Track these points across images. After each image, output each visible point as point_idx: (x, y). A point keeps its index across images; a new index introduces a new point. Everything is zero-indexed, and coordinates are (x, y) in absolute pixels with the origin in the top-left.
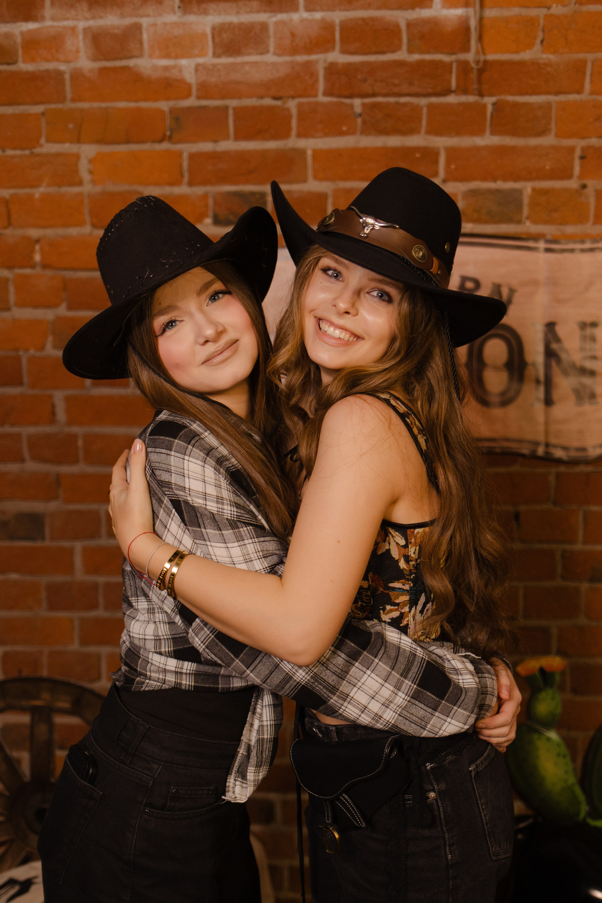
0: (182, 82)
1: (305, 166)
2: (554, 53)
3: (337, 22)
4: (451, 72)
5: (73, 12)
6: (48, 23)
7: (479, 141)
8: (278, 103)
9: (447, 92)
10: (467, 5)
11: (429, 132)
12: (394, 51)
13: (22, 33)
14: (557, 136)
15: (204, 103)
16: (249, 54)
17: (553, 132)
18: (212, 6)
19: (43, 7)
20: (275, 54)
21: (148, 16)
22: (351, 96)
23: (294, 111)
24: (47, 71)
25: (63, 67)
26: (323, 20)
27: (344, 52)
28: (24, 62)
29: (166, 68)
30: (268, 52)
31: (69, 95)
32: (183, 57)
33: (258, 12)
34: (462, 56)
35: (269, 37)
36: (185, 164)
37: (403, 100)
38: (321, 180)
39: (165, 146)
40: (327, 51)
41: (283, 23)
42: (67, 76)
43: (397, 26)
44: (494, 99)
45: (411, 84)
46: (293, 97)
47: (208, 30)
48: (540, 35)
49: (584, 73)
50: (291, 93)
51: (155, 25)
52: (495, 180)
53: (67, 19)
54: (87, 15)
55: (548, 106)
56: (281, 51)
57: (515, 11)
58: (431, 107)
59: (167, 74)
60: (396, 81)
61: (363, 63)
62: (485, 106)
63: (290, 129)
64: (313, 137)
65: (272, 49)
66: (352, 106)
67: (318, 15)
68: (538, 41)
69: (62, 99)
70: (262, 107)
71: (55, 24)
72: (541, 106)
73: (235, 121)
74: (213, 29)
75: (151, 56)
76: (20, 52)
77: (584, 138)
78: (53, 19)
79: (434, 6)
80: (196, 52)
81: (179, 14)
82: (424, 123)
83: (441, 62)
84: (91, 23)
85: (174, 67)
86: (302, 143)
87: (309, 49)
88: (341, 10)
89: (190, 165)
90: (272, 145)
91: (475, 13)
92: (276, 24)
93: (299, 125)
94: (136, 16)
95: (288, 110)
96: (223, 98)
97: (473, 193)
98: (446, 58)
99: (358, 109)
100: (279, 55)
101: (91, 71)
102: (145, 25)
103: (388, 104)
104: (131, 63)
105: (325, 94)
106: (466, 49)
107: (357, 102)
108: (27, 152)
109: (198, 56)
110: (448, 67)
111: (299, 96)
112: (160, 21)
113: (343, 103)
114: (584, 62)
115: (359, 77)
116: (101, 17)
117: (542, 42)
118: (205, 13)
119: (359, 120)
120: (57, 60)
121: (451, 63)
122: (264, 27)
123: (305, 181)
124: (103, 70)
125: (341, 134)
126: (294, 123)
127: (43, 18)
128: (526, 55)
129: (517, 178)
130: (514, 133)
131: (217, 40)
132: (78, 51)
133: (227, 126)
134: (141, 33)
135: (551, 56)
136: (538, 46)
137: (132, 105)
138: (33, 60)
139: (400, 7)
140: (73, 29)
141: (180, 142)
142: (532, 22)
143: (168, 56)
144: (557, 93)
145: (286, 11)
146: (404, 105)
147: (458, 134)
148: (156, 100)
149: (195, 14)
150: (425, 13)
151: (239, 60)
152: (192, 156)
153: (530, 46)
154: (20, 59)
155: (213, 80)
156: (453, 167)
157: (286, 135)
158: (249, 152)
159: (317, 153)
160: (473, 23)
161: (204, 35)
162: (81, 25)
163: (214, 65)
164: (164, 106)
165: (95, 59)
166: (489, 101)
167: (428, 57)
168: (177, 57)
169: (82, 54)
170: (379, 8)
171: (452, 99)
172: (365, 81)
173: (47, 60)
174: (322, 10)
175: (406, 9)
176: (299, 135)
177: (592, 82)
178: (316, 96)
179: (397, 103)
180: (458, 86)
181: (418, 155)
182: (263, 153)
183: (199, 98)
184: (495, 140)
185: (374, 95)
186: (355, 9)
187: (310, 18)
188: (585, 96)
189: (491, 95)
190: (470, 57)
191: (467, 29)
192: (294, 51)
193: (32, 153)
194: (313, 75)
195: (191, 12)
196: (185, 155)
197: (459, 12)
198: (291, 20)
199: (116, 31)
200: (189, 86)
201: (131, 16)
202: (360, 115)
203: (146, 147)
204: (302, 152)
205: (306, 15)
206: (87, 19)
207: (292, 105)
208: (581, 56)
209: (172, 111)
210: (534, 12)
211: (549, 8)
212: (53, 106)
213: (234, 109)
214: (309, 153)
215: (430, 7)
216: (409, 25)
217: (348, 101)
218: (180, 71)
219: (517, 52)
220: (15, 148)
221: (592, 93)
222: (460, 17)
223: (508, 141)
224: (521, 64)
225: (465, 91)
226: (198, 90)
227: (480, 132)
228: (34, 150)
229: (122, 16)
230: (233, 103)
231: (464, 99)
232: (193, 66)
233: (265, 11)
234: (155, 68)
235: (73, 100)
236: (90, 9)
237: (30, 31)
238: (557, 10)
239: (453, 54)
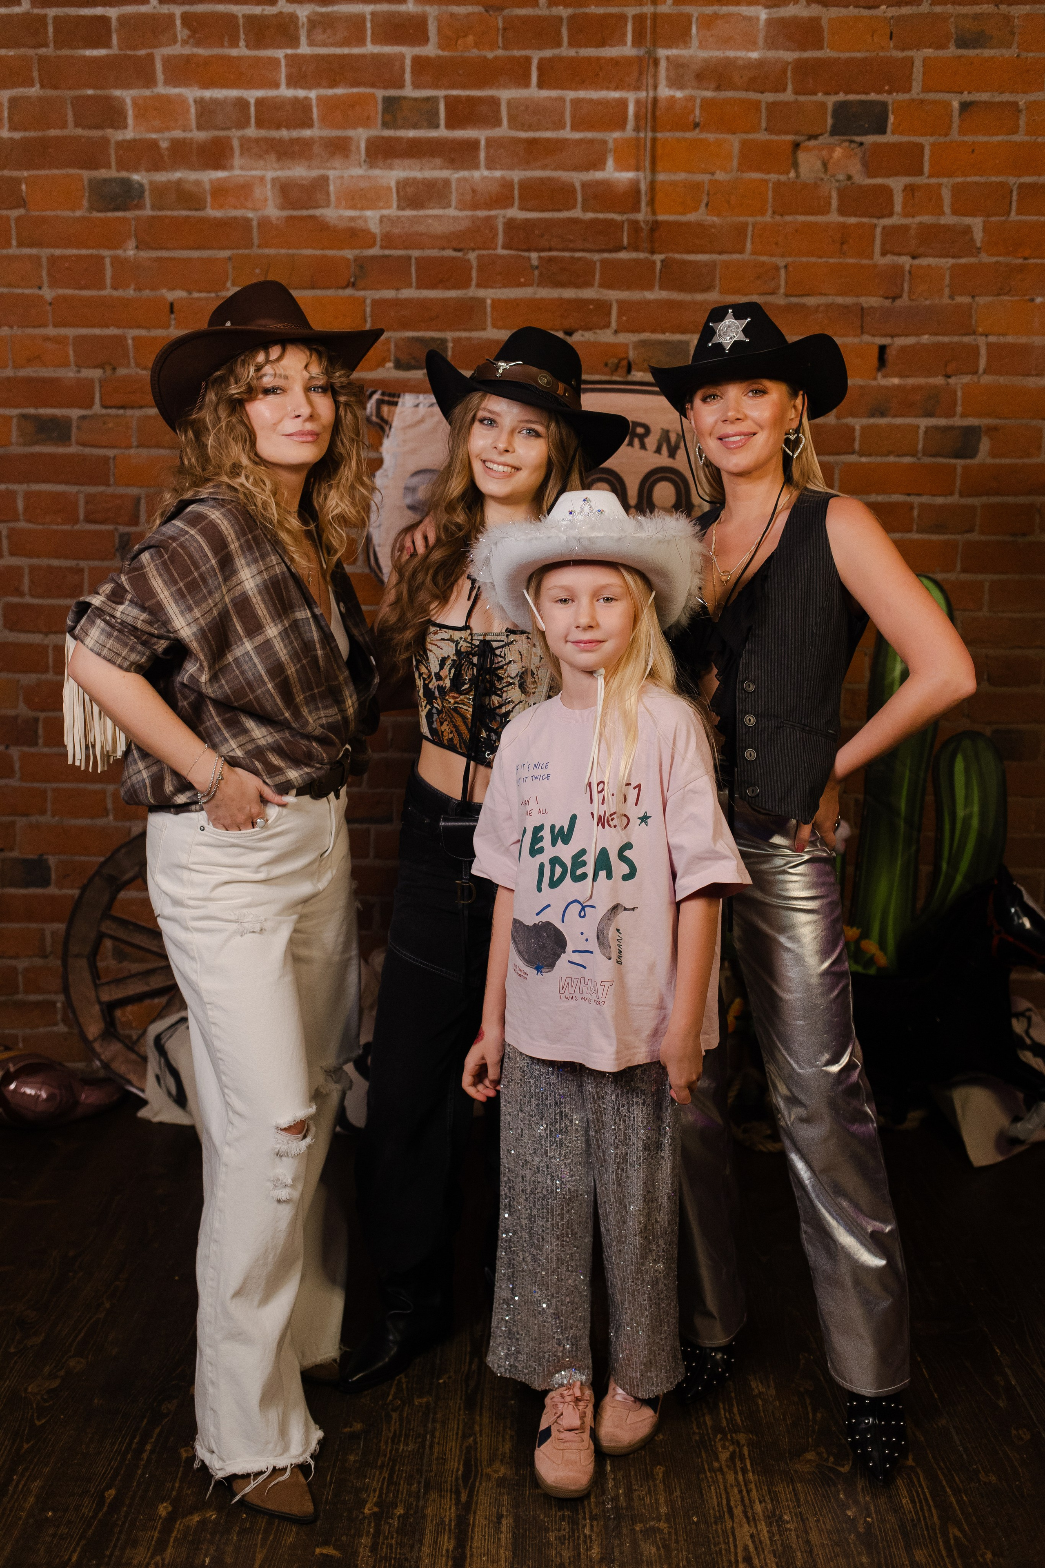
0: (367, 232)
1: (485, 314)
2: (718, 215)
3: (516, 180)
4: (622, 231)
5: (262, 163)
6: (237, 172)
7: (649, 295)
8: (459, 254)
9: (619, 248)
10: (637, 169)
11: (601, 286)
12: (568, 209)
13: (211, 181)
14: (721, 292)
15: (387, 252)
16: (432, 208)
17: (717, 288)
18: (397, 162)
19: (232, 156)
20: (456, 208)
21: (335, 169)
22: (529, 250)
23: (474, 263)
24: (235, 218)
25: (250, 215)
26: (503, 178)
27: (522, 208)
28: (213, 208)
29: (352, 219)
30: (450, 206)
31: (256, 241)
32: (368, 209)
33: (441, 169)
34: (633, 216)
35: (451, 193)
36: (368, 309)
37: (578, 255)
38: (499, 328)
39: (349, 292)
40: (506, 207)
41: (465, 180)
42: (255, 223)
43: (572, 186)
44: (662, 256)
45: (585, 240)
46: (473, 250)
47: (393, 184)
48: (705, 199)
49: (746, 236)
50: (472, 245)
51: (342, 177)
52: (664, 333)
53: (256, 169)
54: (276, 165)
55: (714, 263)
56: (462, 206)
57: (682, 176)
58: (604, 262)
59: (353, 224)
60: (572, 238)
61: (540, 220)
62: (654, 263)
63: (471, 280)
64: (492, 287)
65: (454, 203)
66: (529, 259)
67: (498, 174)
68: (703, 205)
69: (250, 245)
70: (443, 258)
71: (244, 173)
72: (706, 264)
73: (416, 271)
74: (398, 183)
75: (337, 207)
76: (209, 199)
77: (746, 295)
78: (242, 168)
79: (607, 169)
80: (381, 204)
81: (364, 167)
82: (597, 277)
83: (613, 220)
84: (279, 173)
85: (360, 217)
86: (482, 293)
87: (489, 206)
88: (519, 169)
89: (372, 310)
90: (453, 294)
91: (645, 178)
92: (459, 180)
93: (478, 277)
94: (324, 168)
95: (468, 261)
96: (406, 248)
97: (643, 343)
98: (617, 217)
99: (535, 262)
100: (460, 210)
101: (278, 219)
102: (331, 178)
103: (564, 258)
104: (318, 212)
105: (504, 247)
106: (636, 209)
107: (534, 255)
108: (213, 295)
109: (382, 208)
110: (619, 226)
111: (479, 249)
112: (347, 173)
113: (521, 256)
114: (746, 225)
115: (536, 232)
116: (289, 168)
117: (707, 205)
118: (391, 168)
119: (536, 272)
120: (246, 208)
121: (623, 222)
122: (447, 182)
123: (484, 329)
124: (290, 218)
125: (519, 285)
126: (474, 274)
127: (232, 167)
128: (692, 217)
129: (683, 332)
130: (680, 289)
131: (402, 193)
132: (266, 200)
133: (410, 273)
134: (328, 185)
135: (715, 219)
136: (703, 209)
137: (318, 252)
138: (221, 207)
139: (576, 169)
140: (262, 179)
141: (364, 289)
142: (698, 186)
143: (353, 207)
144: (720, 253)
145: (468, 169)
146: (579, 259)
147: (629, 288)
148: (341, 249)
149: (381, 168)
150: (599, 175)
151: (422, 213)
152: (375, 303)
153: (696, 209)
154: (209, 205)
155: (397, 231)
156: (624, 318)
157: (466, 285)
158: (432, 300)
159: (496, 303)
160: (643, 187)
161: (389, 188)
162: (270, 175)
163: (398, 217)
164: (349, 254)
165: (282, 208)
166: (658, 258)
167: (601, 216)
168: (362, 209)
169: (270, 203)
170: (556, 169)
171: (623, 255)
172: (542, 236)
173: (235, 208)
174: (502, 169)
175: (582, 171)
176: (479, 286)
177: (752, 243)
178: (496, 249)
179: (572, 258)
180: (629, 244)
181: (591, 307)
182: (446, 300)
183: (382, 247)
184: (664, 295)
185: (550, 250)
186: (533, 169)
187: (490, 175)
188: (746, 256)
189: (661, 253)
190: (640, 217)
191: (638, 191)
192: (475, 206)
193: (217, 296)
194: (493, 229)
195: (377, 167)
196: (368, 302)
197: (630, 175)
198: (473, 177)
199: (304, 182)
200: (374, 236)
201: (319, 168)
202: (537, 267)
203: (330, 292)
204: (482, 301)
205: (486, 173)
206: (275, 169)
207: (472, 256)
208: (742, 219)
209: (356, 259)
210: (699, 177)
211: (713, 174)
212: (241, 251)
213: (416, 259)
214: (489, 302)
215: (603, 169)
216: (584, 185)
217: (526, 254)
218: (366, 221)
219: (684, 214)
220: (200, 291)
221: (754, 253)
222: (631, 180)
223: (675, 296)
224: (688, 224)
225: (636, 249)
226: (382, 240)
227: (650, 287)
228: (220, 294)
229: (310, 167)
230: (415, 253)
231: (634, 255)
232: (378, 217)
233: (448, 169)
234: (341, 218)
235: (259, 247)
236: (279, 159)
237: (218, 180)
238: (720, 176)
239: (625, 213)
